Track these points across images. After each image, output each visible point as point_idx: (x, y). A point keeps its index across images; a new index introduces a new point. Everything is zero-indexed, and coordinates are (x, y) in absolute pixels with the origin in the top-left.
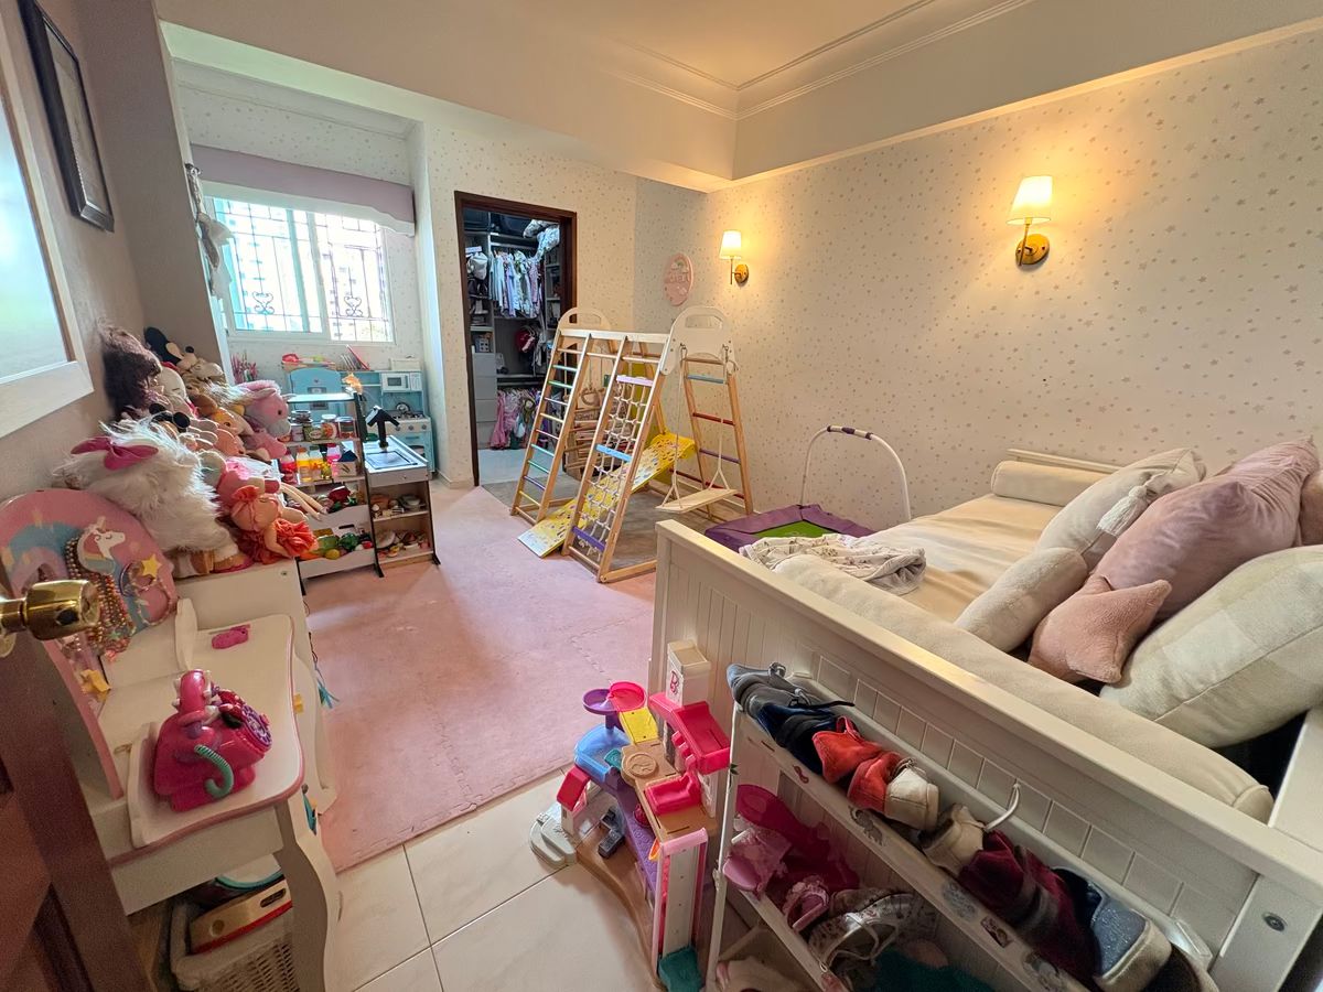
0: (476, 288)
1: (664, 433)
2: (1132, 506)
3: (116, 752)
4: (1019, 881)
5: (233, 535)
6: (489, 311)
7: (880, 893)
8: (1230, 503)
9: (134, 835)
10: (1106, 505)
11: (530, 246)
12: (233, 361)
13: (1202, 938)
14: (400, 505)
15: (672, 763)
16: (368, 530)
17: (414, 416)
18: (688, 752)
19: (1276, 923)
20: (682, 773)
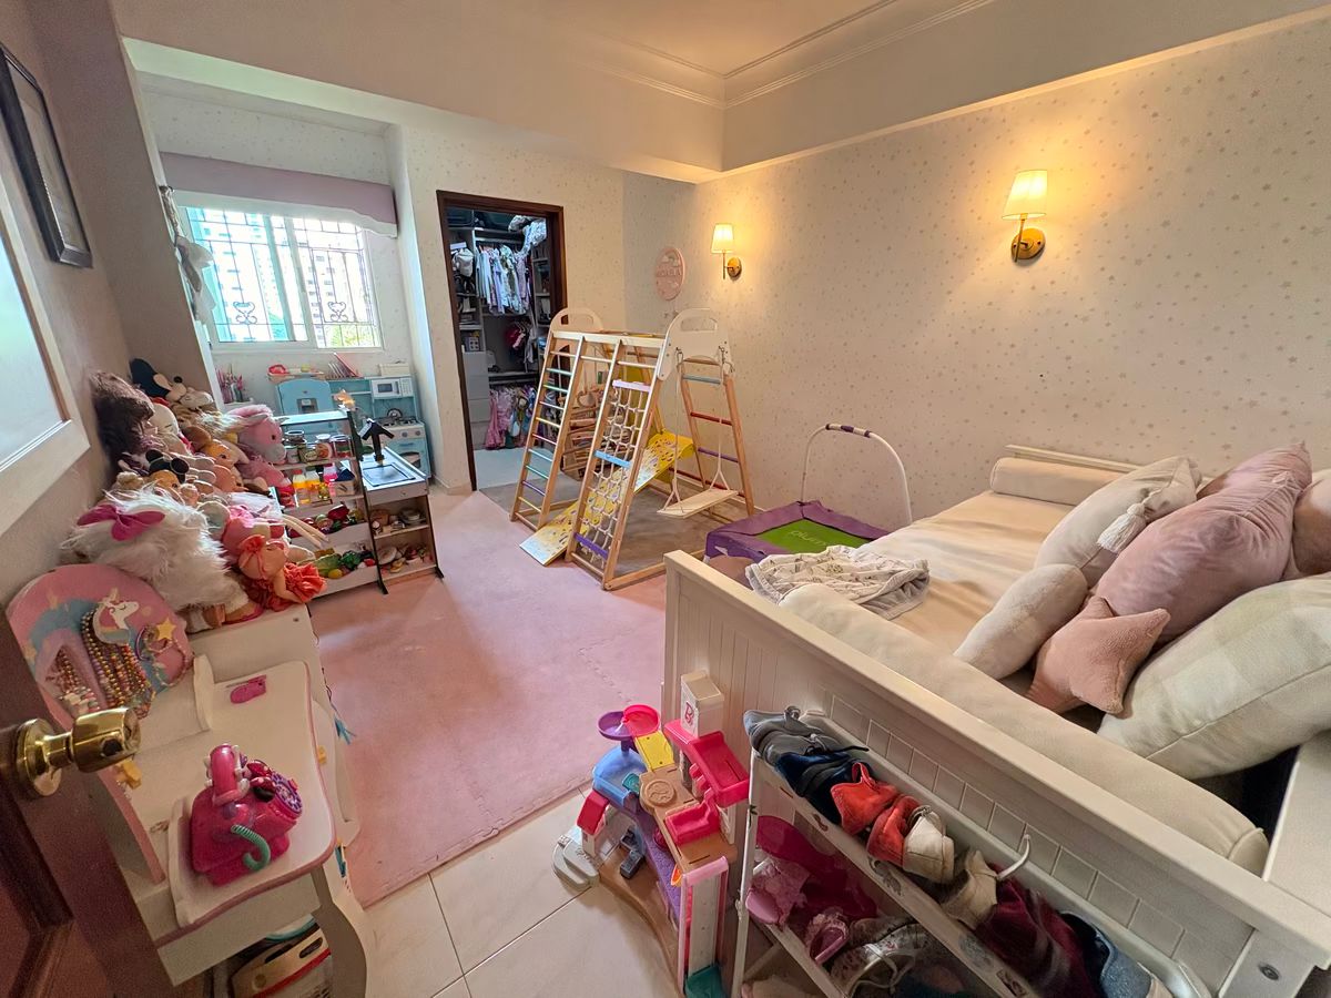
0: (463, 285)
1: (662, 433)
2: (1130, 525)
3: (152, 831)
4: (1032, 937)
5: (242, 583)
6: (478, 310)
7: (897, 923)
8: (1226, 536)
9: (178, 916)
10: (1105, 521)
11: (517, 240)
12: (219, 374)
13: (1203, 981)
14: (401, 520)
15: (690, 789)
16: (370, 547)
17: (407, 422)
18: (706, 785)
19: (1272, 974)
20: (700, 799)
